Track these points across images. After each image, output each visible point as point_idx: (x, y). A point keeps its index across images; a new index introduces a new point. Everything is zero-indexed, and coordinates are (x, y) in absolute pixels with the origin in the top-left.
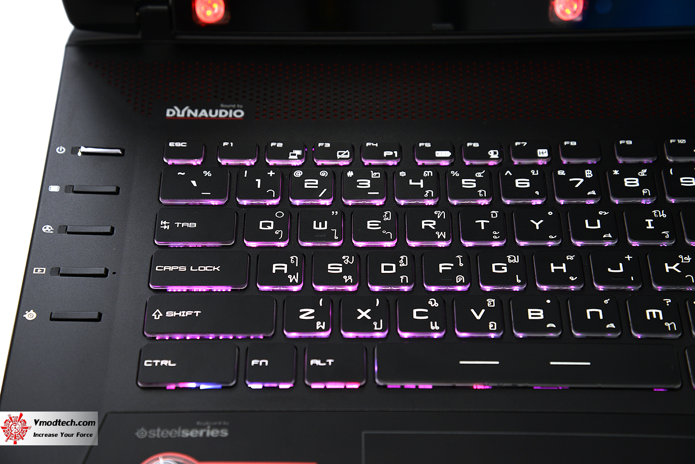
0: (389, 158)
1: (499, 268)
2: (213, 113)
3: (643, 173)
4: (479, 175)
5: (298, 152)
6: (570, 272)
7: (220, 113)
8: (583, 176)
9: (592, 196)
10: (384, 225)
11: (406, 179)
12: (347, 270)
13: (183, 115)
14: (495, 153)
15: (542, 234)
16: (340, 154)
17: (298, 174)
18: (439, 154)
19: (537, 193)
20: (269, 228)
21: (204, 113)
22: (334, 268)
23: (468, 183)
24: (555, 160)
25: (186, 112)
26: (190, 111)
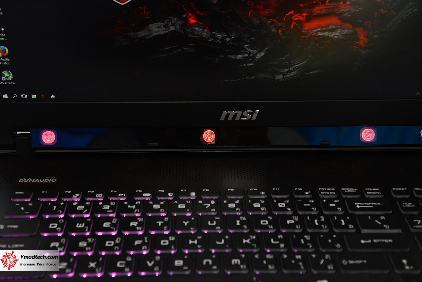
0: (121, 196)
1: (164, 242)
2: (42, 180)
3: (237, 202)
4: (162, 203)
5: (78, 195)
6: (198, 243)
7: (45, 181)
8: (210, 203)
9: (213, 211)
10: (112, 225)
11: (127, 205)
12: (89, 245)
13: (27, 182)
14: (171, 194)
15: (188, 227)
16: (98, 195)
17: (75, 204)
18: (145, 195)
19: (188, 210)
20: (54, 227)
21: (37, 180)
22: (82, 244)
23: (157, 207)
24: (198, 197)
25: (29, 180)
26: (31, 180)
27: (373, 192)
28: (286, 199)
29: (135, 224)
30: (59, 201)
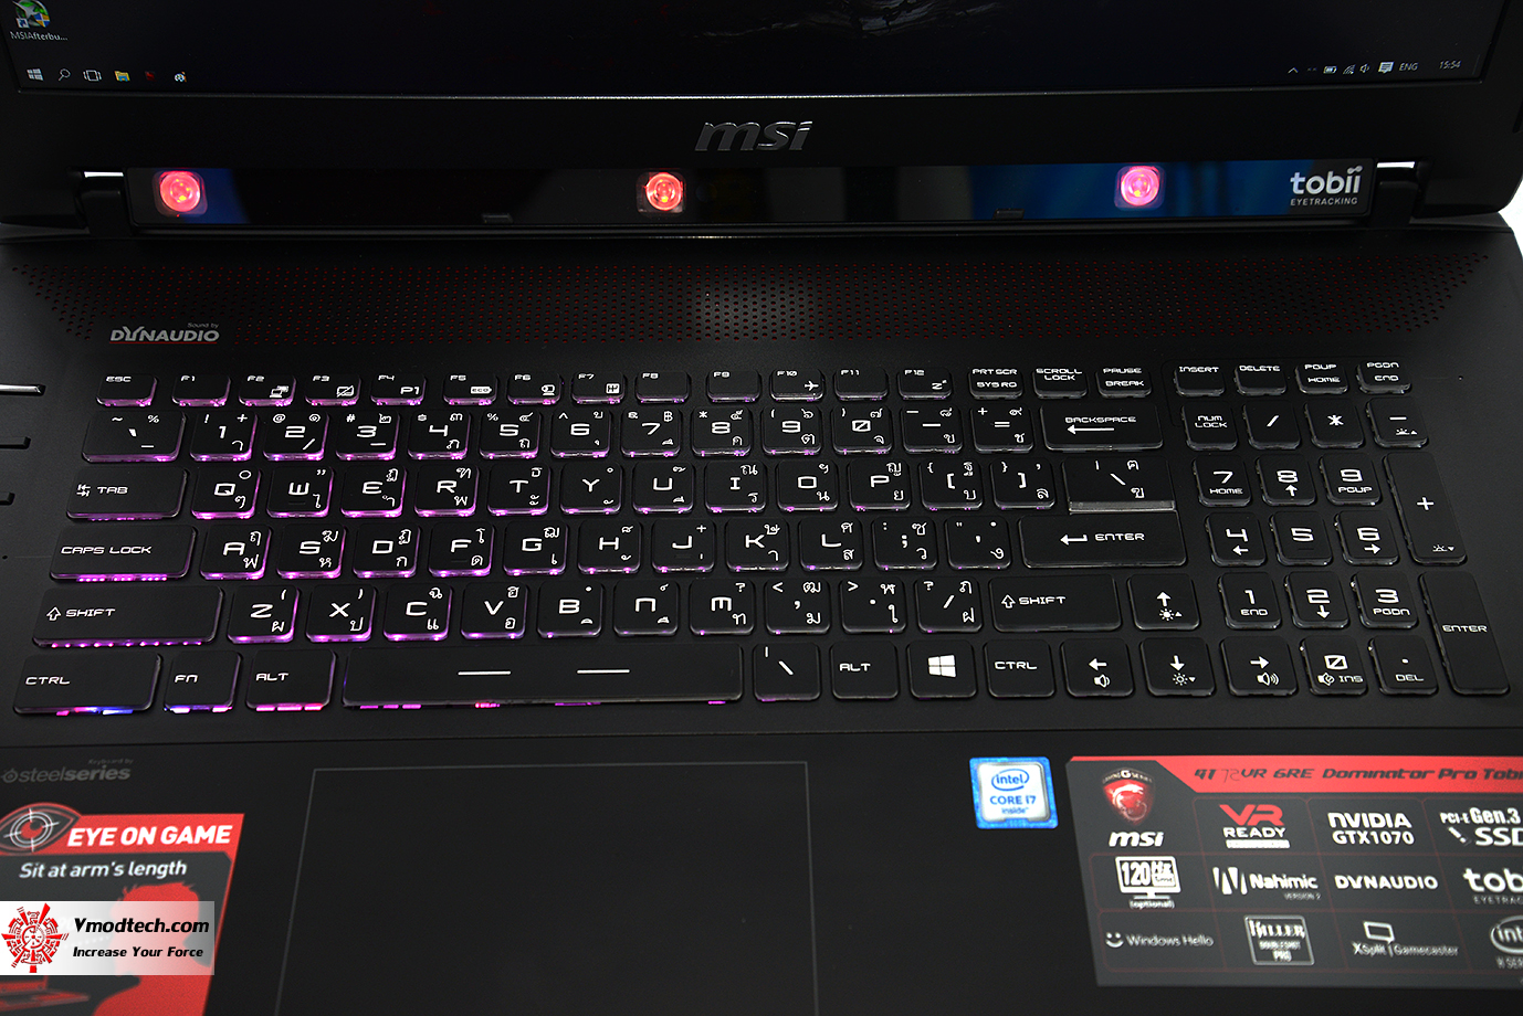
0: (407, 395)
1: (531, 545)
2: (176, 336)
3: (736, 416)
4: (524, 418)
5: (284, 389)
6: (623, 549)
7: (186, 336)
8: (660, 419)
9: (668, 447)
10: (388, 488)
11: (426, 425)
12: (327, 549)
13: (134, 339)
14: (550, 389)
15: (595, 499)
16: (341, 391)
17: (279, 419)
18: (476, 390)
19: (597, 442)
20: (228, 493)
21: (163, 335)
22: (309, 547)
23: (508, 430)
24: (629, 399)
25: (139, 334)
26: (144, 333)
27: (1124, 380)
28: (875, 405)
29: (450, 486)
30: (233, 408)
